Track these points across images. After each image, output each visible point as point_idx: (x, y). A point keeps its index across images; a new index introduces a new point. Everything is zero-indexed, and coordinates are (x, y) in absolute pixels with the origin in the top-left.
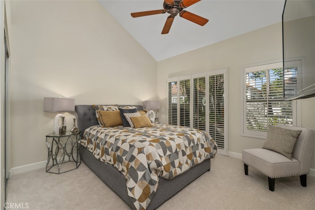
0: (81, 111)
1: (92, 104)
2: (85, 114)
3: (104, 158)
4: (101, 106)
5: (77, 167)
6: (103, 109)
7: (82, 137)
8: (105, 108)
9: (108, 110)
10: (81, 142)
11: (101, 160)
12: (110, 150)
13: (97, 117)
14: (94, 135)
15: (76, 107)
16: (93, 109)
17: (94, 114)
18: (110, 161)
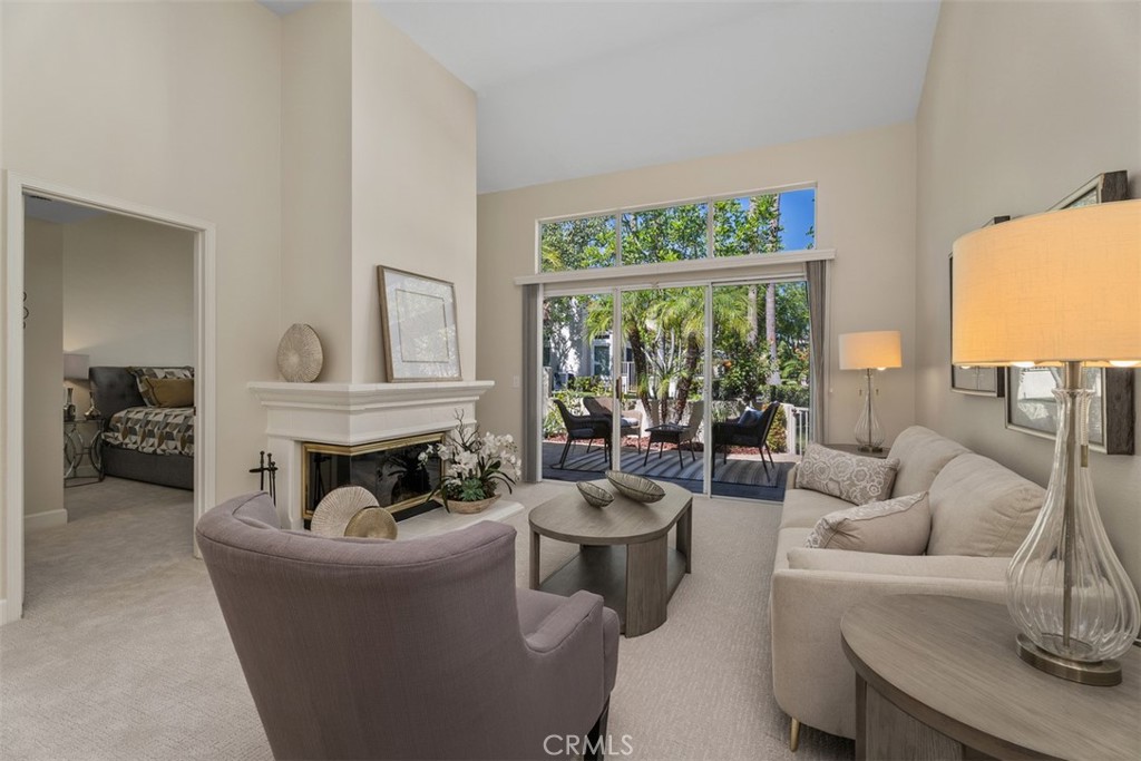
0: (103, 378)
1: (128, 366)
2: (111, 386)
3: (163, 447)
4: (150, 369)
5: (101, 480)
6: (155, 375)
7: (107, 428)
8: (160, 374)
9: (166, 377)
10: (107, 437)
11: (159, 451)
12: (175, 432)
13: (141, 390)
14: (138, 420)
15: (92, 371)
16: (131, 375)
17: (134, 386)
18: (176, 448)
